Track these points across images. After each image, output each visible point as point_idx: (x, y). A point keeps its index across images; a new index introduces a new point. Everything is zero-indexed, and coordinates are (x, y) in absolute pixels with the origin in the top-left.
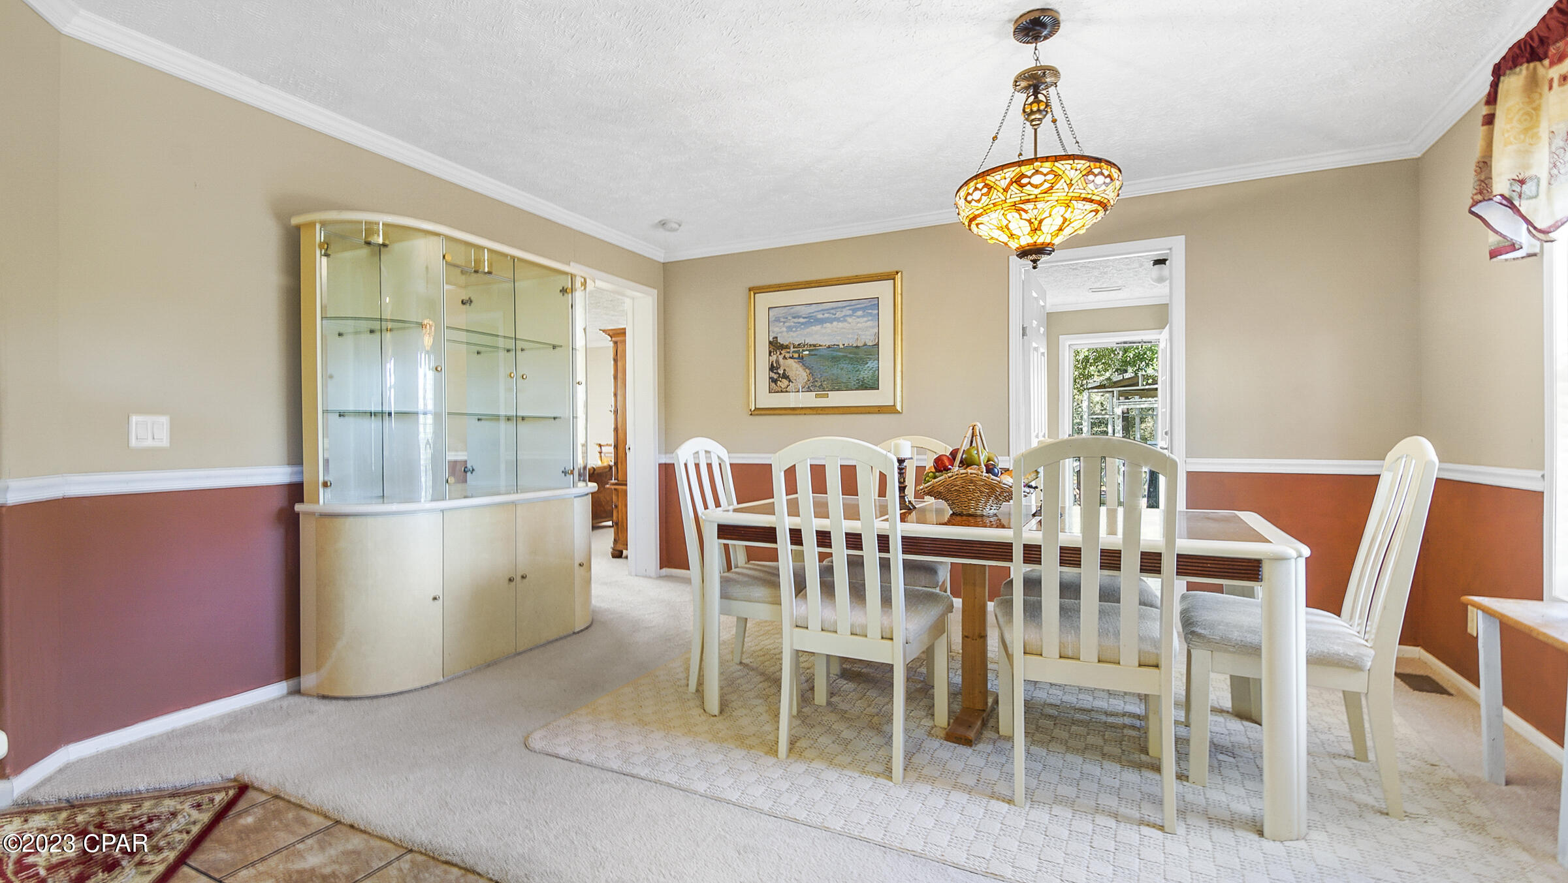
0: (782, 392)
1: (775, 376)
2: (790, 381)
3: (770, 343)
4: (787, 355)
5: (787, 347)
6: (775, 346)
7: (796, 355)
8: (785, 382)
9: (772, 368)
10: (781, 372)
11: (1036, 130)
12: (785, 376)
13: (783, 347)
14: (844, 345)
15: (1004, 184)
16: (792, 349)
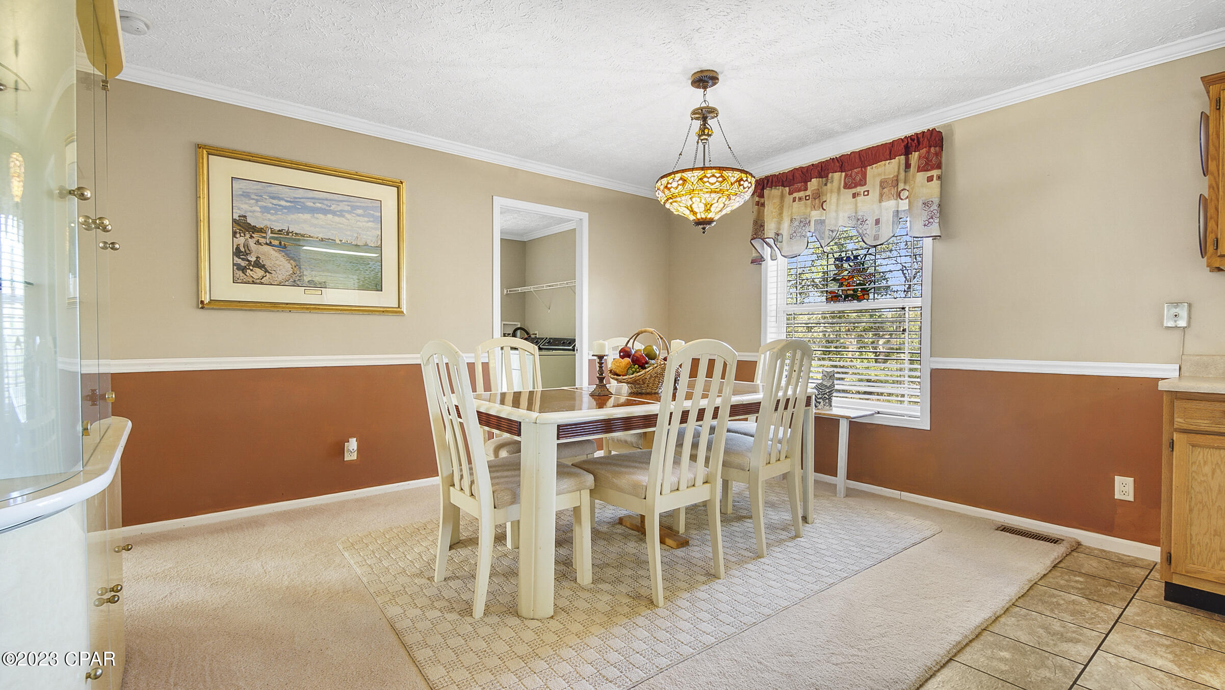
0: (254, 283)
1: (243, 263)
2: (266, 271)
3: (234, 221)
4: (262, 240)
5: (261, 230)
6: (242, 226)
7: (276, 243)
8: (259, 273)
9: (237, 252)
10: (253, 259)
11: (704, 146)
12: (258, 264)
13: (253, 229)
14: (341, 241)
15: (733, 180)
16: (269, 235)
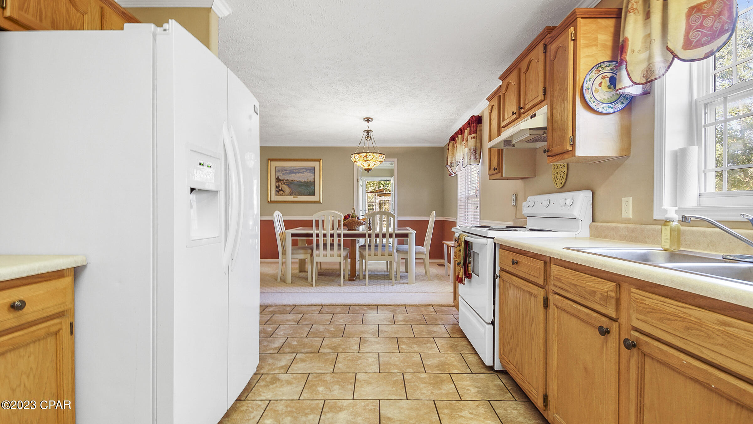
0: (280, 195)
1: (278, 190)
2: (284, 192)
3: (276, 178)
4: (283, 183)
5: (282, 180)
6: (278, 180)
7: (286, 183)
8: (282, 192)
9: (277, 187)
10: (280, 188)
12: (282, 190)
13: (281, 180)
16: (284, 181)
